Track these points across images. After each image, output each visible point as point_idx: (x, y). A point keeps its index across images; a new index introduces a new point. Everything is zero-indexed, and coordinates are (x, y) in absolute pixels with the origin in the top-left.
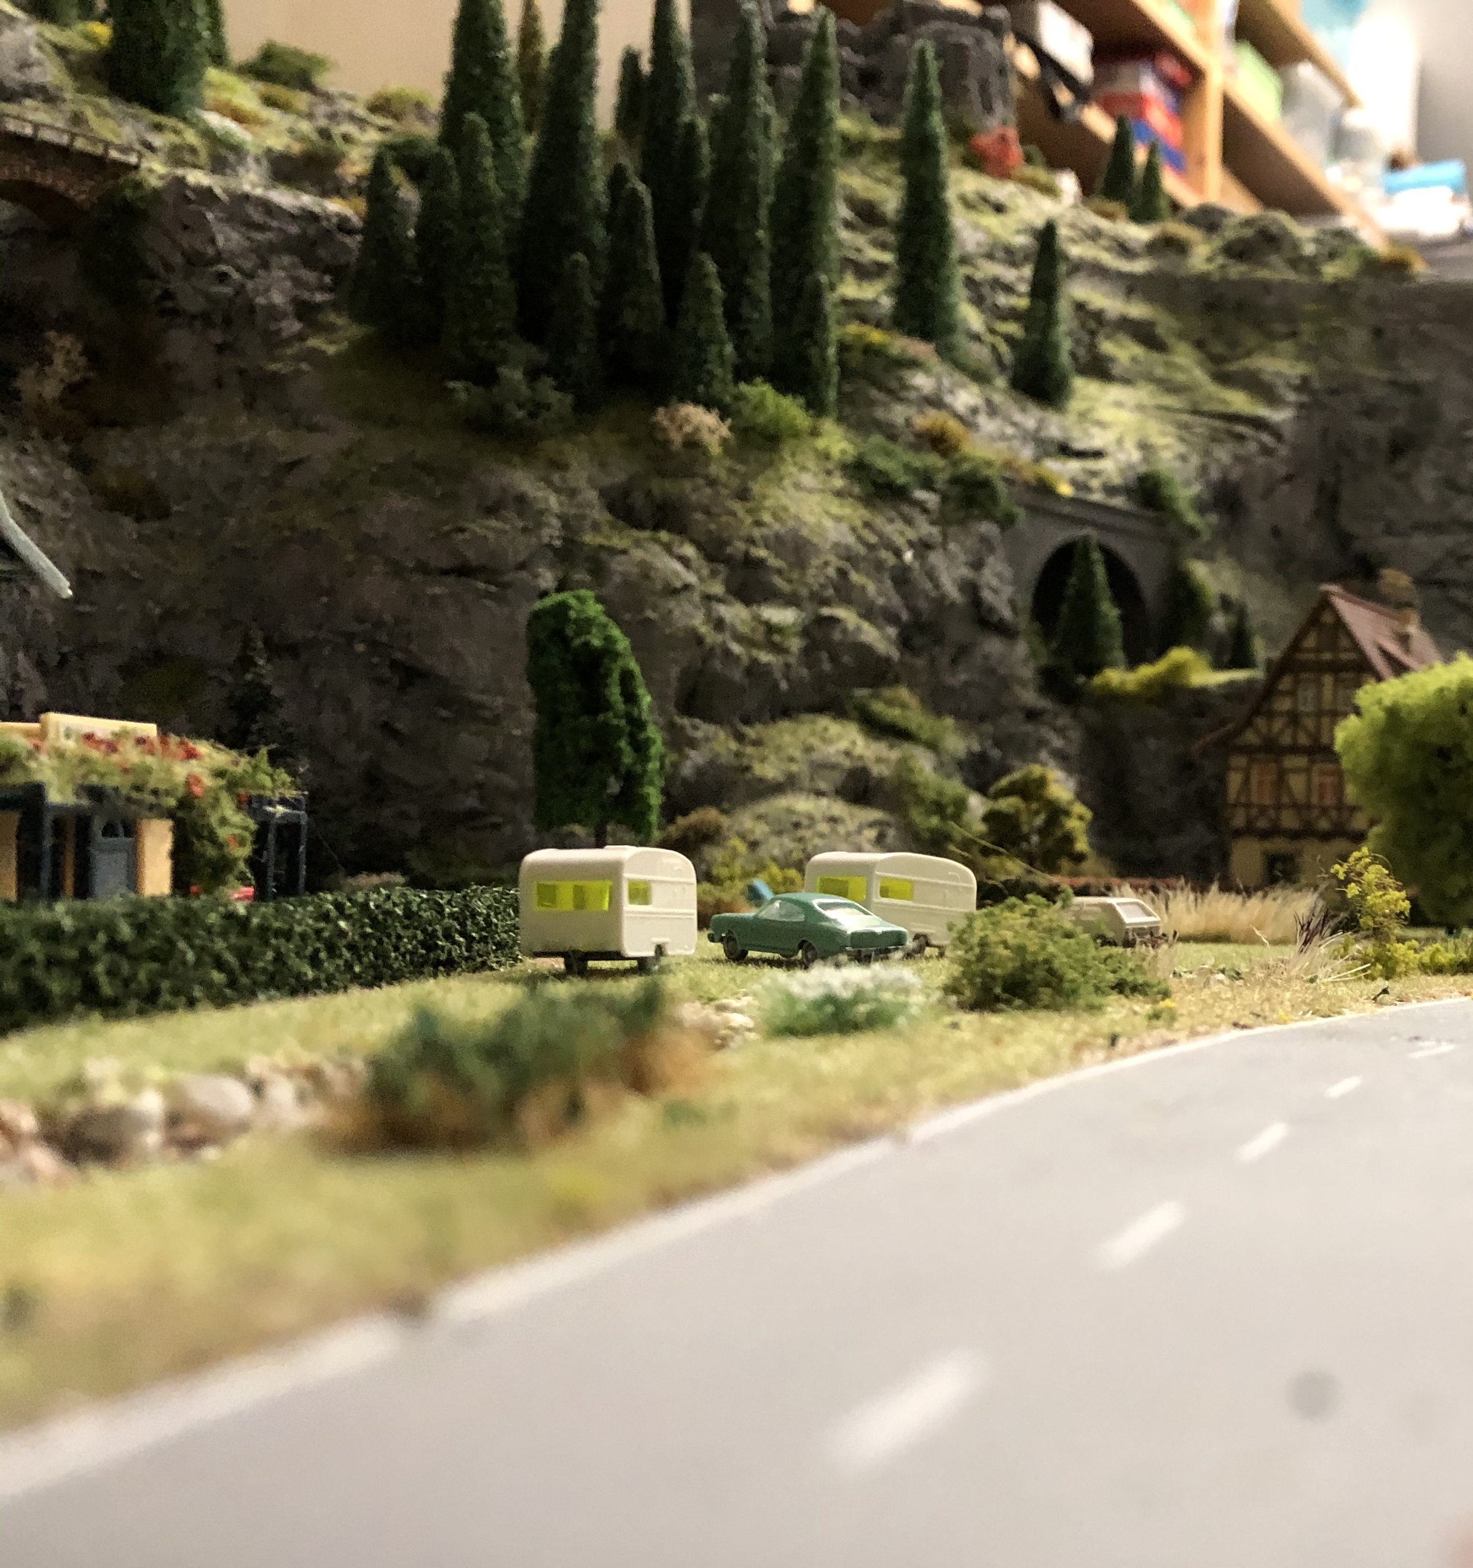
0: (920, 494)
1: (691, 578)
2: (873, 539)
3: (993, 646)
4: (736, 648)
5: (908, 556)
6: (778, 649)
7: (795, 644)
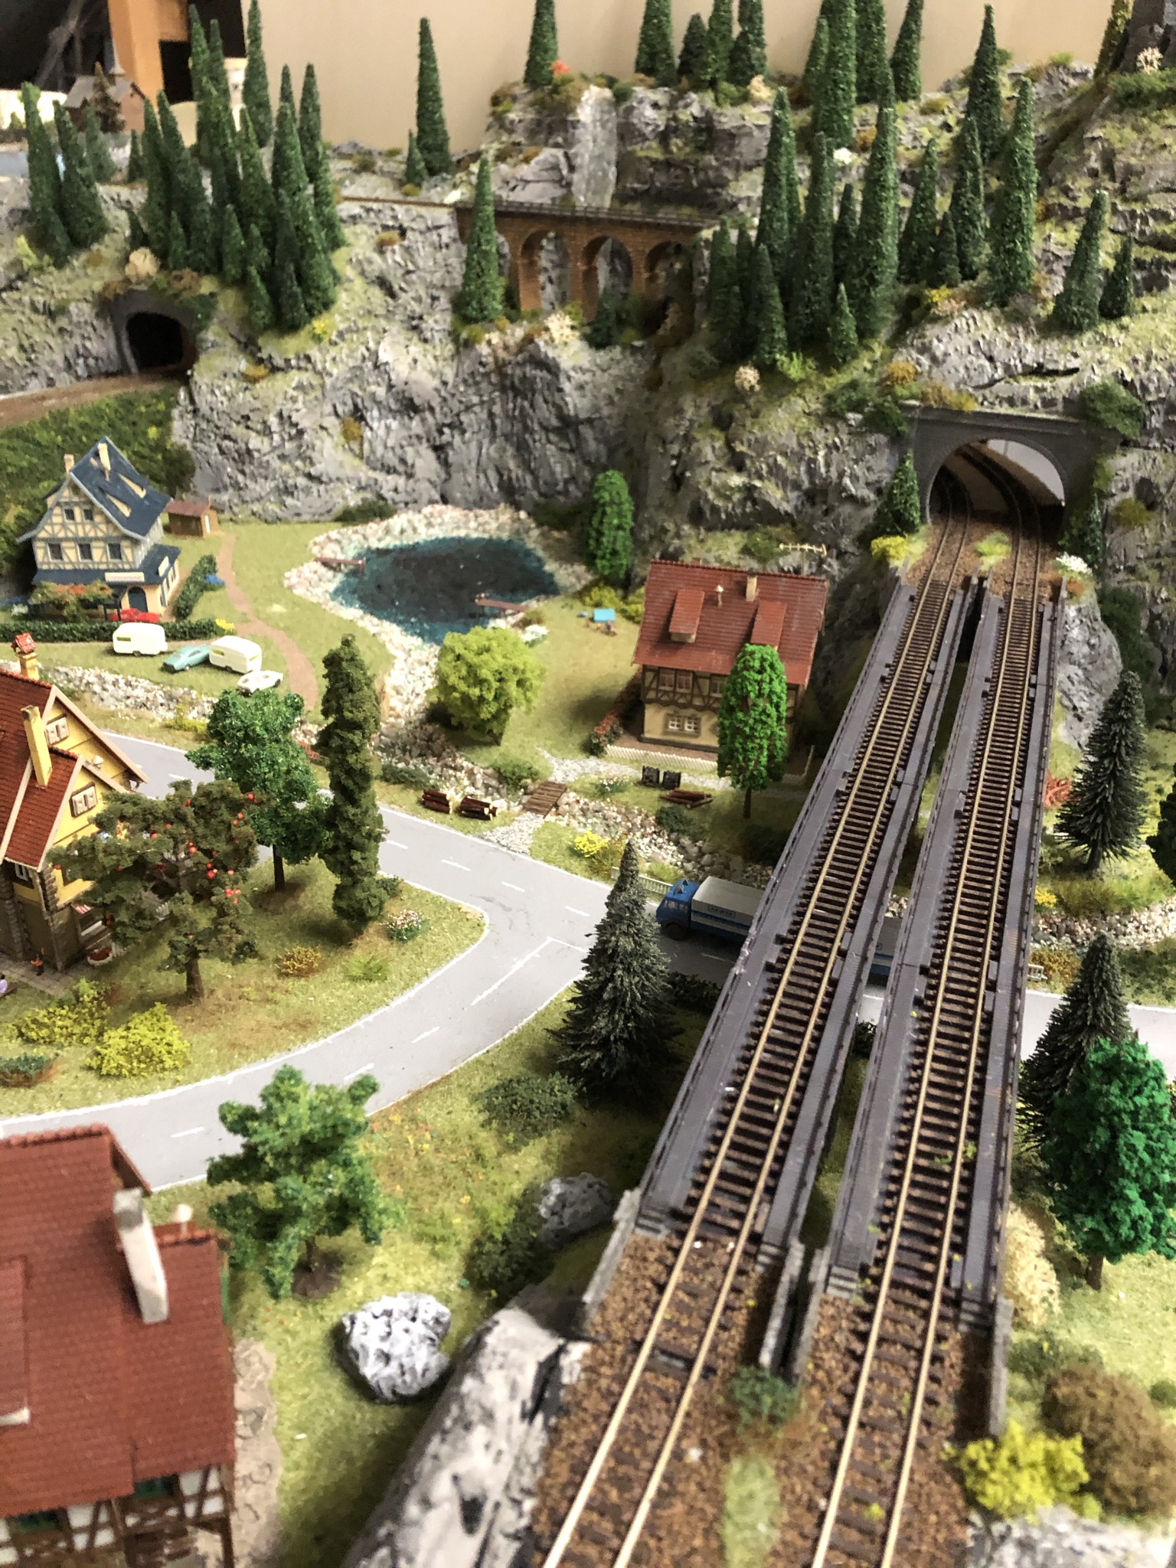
0: (850, 415)
1: (710, 457)
2: (805, 441)
3: (847, 509)
4: (711, 496)
5: (822, 453)
6: (728, 498)
7: (737, 497)
